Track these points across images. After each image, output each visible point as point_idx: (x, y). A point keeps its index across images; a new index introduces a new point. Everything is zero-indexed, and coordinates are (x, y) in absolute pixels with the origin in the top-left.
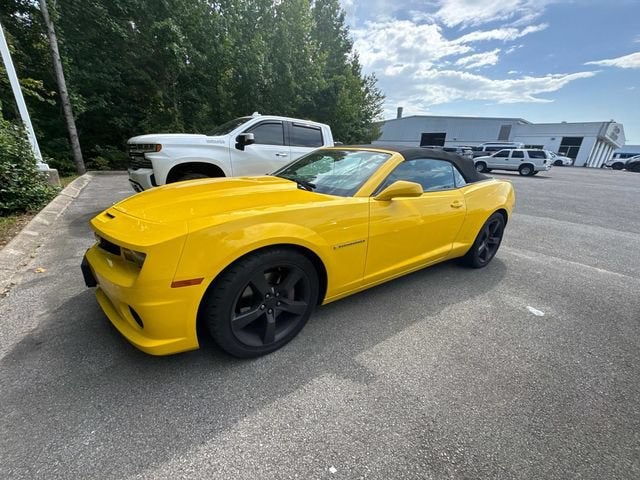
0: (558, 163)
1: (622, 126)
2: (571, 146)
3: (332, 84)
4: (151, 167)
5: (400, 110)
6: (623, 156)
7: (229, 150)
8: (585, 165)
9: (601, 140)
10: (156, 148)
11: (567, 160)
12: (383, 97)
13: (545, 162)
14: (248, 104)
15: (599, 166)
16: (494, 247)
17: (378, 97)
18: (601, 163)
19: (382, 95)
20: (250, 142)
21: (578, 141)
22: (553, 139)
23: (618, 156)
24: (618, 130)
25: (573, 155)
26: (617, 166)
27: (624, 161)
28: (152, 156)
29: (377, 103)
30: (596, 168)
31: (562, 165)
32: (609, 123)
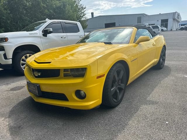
0: (162, 30)
1: (179, 13)
2: (165, 23)
3: (62, 3)
4: (4, 50)
5: (92, 14)
6: (182, 25)
7: (40, 37)
8: (171, 30)
9: (174, 19)
10: (5, 40)
11: (165, 29)
12: (85, 8)
13: (159, 30)
14: (18, 16)
15: (176, 30)
16: (164, 60)
17: (83, 8)
18: (176, 29)
19: (84, 7)
20: (51, 32)
21: (167, 21)
22: (158, 21)
23: (180, 25)
24: (179, 15)
25: (166, 26)
26: (182, 29)
27: (183, 27)
28: (4, 44)
29: (83, 11)
30: (175, 31)
31: (164, 31)
32: (175, 13)
